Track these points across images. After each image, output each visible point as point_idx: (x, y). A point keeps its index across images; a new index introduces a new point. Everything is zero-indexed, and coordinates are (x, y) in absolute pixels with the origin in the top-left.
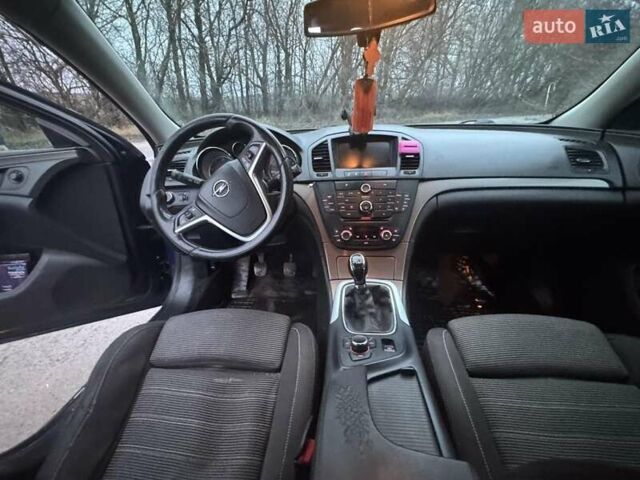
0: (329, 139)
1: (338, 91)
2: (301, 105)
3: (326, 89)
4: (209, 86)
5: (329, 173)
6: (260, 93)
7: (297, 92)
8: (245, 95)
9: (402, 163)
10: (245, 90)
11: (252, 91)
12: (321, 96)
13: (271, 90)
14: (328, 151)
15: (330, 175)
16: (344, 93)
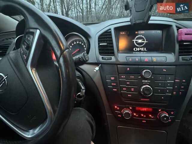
0: (112, 28)
1: (106, 13)
2: (94, 18)
3: (102, 13)
4: (65, 12)
5: (113, 57)
6: (81, 15)
7: (93, 14)
8: (76, 15)
9: (180, 49)
10: (76, 13)
11: (78, 13)
12: (101, 15)
13: (85, 14)
14: (111, 38)
15: (113, 59)
16: (108, 14)
